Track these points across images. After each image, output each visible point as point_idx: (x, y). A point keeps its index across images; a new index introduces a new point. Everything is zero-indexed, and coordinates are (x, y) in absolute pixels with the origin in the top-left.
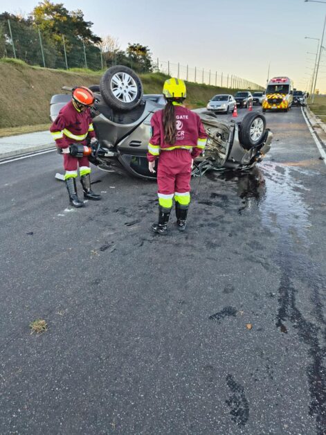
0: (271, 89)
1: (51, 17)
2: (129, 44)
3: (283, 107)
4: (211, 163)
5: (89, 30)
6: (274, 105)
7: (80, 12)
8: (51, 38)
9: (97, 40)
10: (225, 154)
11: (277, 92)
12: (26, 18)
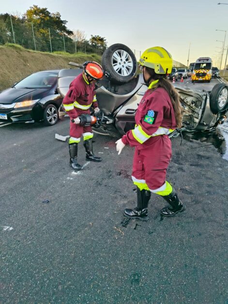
0: (197, 66)
1: (38, 17)
2: (92, 36)
3: (207, 79)
4: (185, 126)
5: (64, 26)
6: (201, 78)
7: (58, 14)
8: (38, 31)
9: (70, 33)
10: (197, 118)
11: (202, 69)
12: (21, 18)
